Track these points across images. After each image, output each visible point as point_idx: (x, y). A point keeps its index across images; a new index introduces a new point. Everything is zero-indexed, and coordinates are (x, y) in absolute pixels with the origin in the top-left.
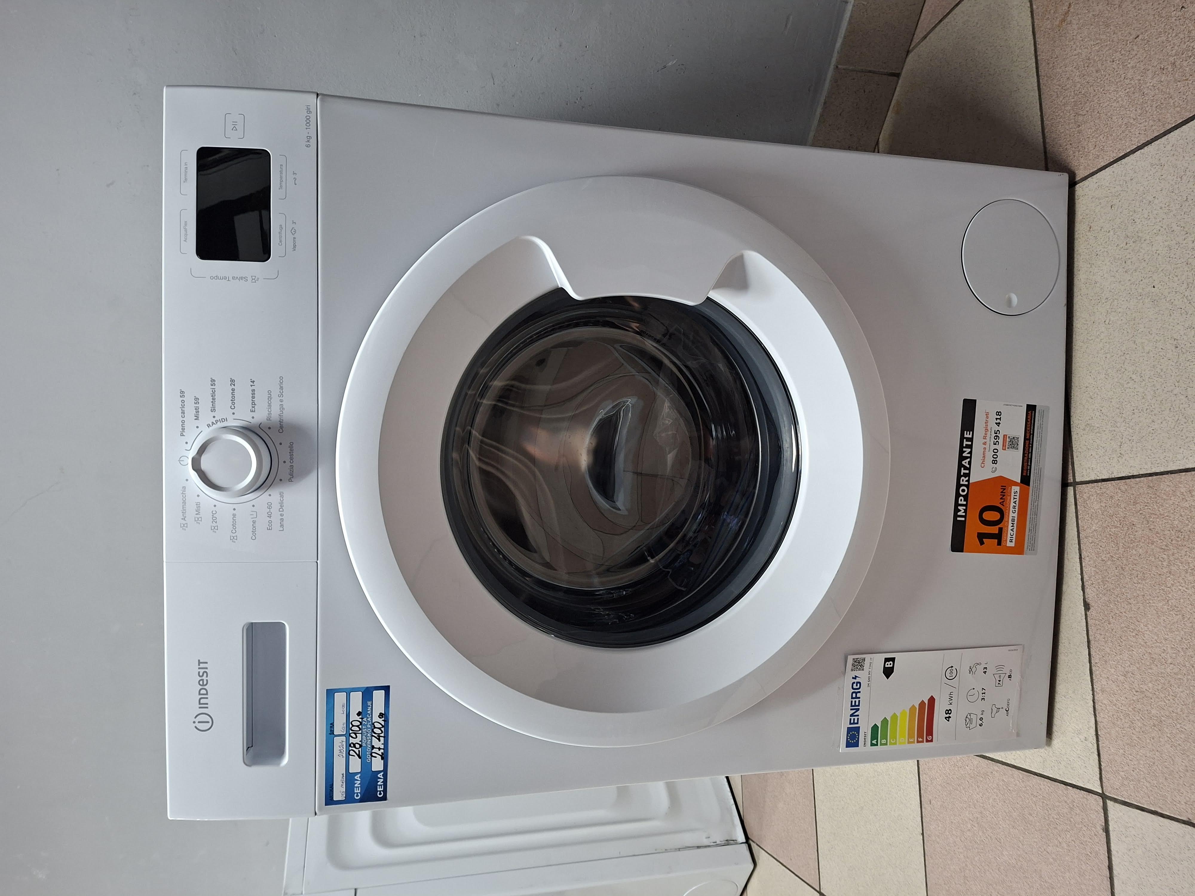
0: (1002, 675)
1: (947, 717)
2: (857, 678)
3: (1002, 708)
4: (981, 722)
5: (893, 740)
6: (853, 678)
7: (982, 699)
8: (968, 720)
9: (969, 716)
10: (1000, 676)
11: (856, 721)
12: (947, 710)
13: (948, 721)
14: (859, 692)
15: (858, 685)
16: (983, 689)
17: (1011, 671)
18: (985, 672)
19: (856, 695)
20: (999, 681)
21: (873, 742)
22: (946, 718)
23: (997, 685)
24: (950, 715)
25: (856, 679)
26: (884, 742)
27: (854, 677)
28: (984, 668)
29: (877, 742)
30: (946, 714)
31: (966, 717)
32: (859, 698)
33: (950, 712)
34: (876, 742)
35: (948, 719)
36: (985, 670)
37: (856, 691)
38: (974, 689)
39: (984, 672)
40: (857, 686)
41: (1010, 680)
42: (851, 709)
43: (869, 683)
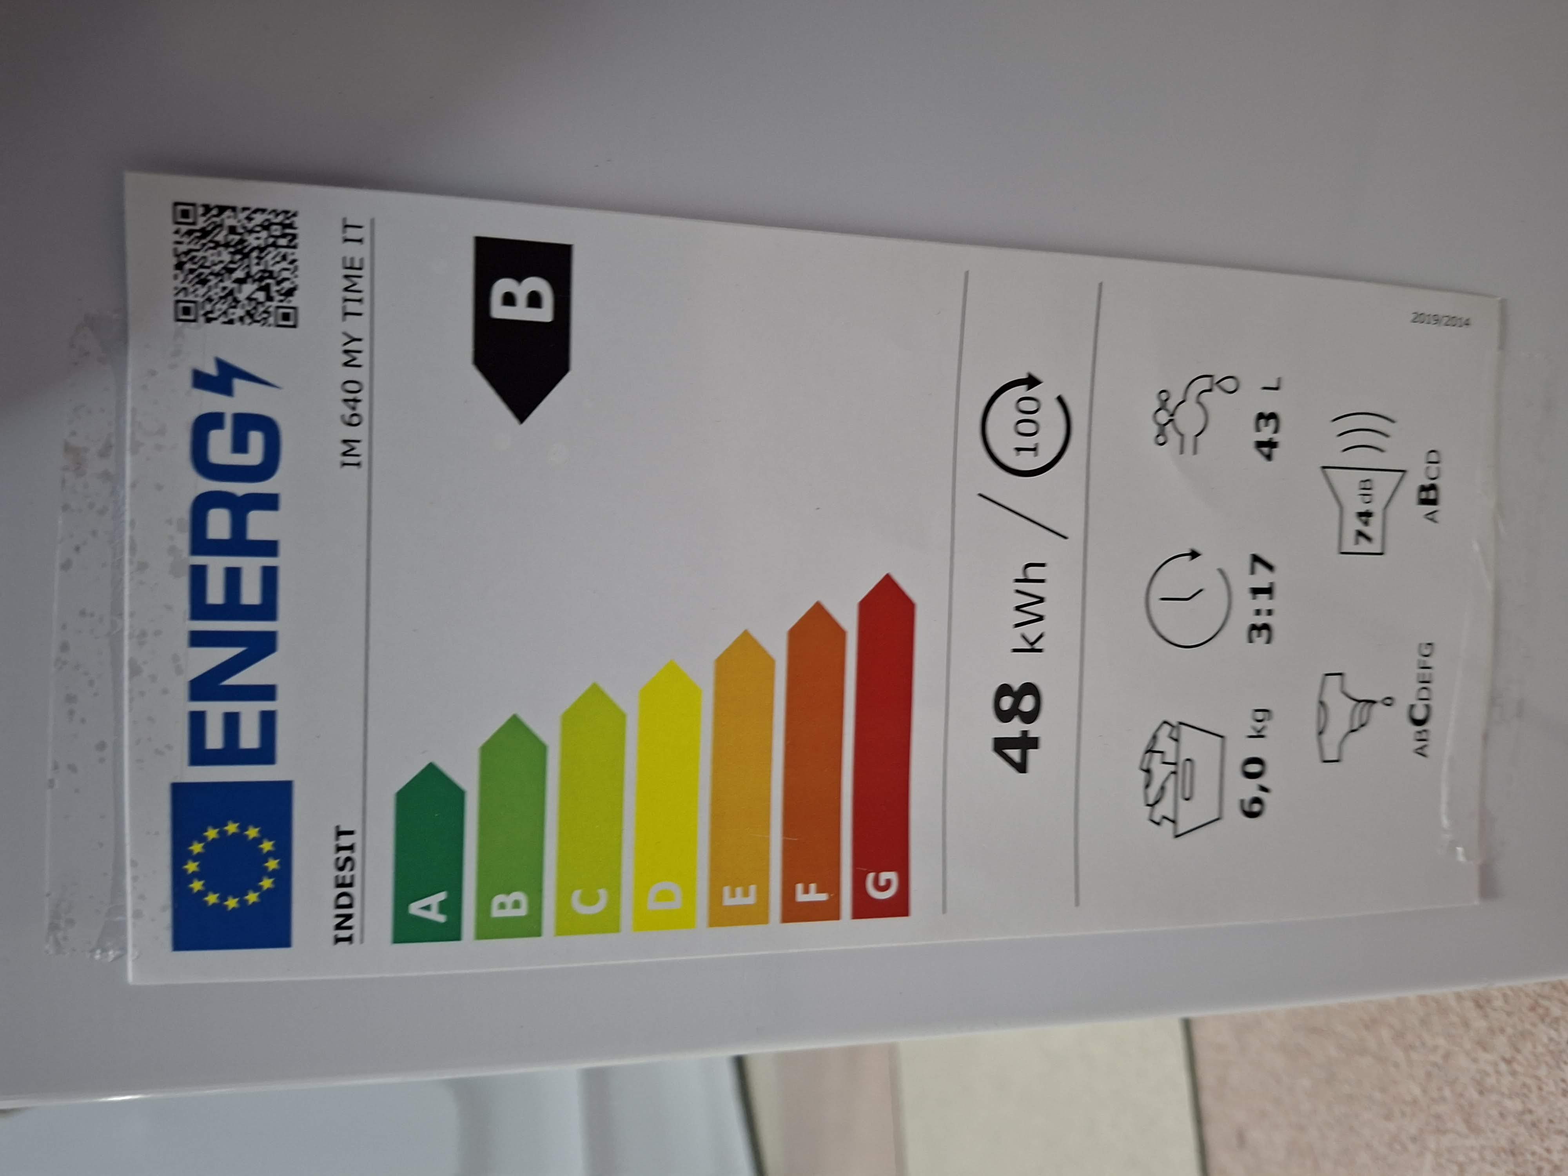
0: (1383, 484)
1: (1010, 743)
2: (238, 384)
3: (1389, 702)
4: (1250, 789)
5: (590, 899)
6: (201, 380)
7: (1254, 627)
8: (1160, 772)
9: (1165, 744)
10: (1366, 487)
11: (250, 738)
12: (1004, 690)
13: (1021, 767)
14: (270, 502)
15: (256, 439)
16: (1256, 559)
17: (1434, 457)
18: (1267, 447)
19: (239, 525)
20: (1365, 515)
21: (415, 909)
22: (1001, 745)
23: (1349, 546)
24: (1034, 730)
25: (228, 391)
26: (509, 912)
27: (211, 370)
28: (1261, 416)
29: (452, 907)
30: (1004, 716)
31: (1150, 751)
32: (269, 548)
33: (1027, 704)
34: (443, 907)
35: (1015, 754)
36: (1266, 434)
37: (240, 489)
38: (1194, 554)
39: (1260, 445)
40: (240, 445)
41: (1431, 517)
42: (198, 639)
43: (351, 433)
